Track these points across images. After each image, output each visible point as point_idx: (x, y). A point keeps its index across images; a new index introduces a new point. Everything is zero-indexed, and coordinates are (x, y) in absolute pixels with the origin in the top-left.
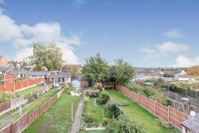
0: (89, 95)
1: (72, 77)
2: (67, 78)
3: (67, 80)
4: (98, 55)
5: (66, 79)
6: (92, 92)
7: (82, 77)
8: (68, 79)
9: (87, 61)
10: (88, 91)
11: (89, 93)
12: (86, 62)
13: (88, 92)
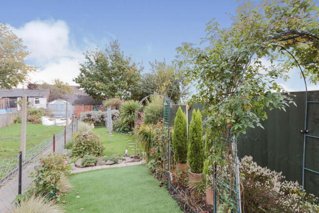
0: (93, 120)
1: (50, 96)
2: (37, 97)
3: (37, 102)
4: (115, 46)
5: (34, 99)
6: (101, 114)
7: (76, 98)
8: (40, 99)
9: (87, 58)
10: (91, 112)
11: (92, 117)
12: (87, 60)
13: (89, 116)
